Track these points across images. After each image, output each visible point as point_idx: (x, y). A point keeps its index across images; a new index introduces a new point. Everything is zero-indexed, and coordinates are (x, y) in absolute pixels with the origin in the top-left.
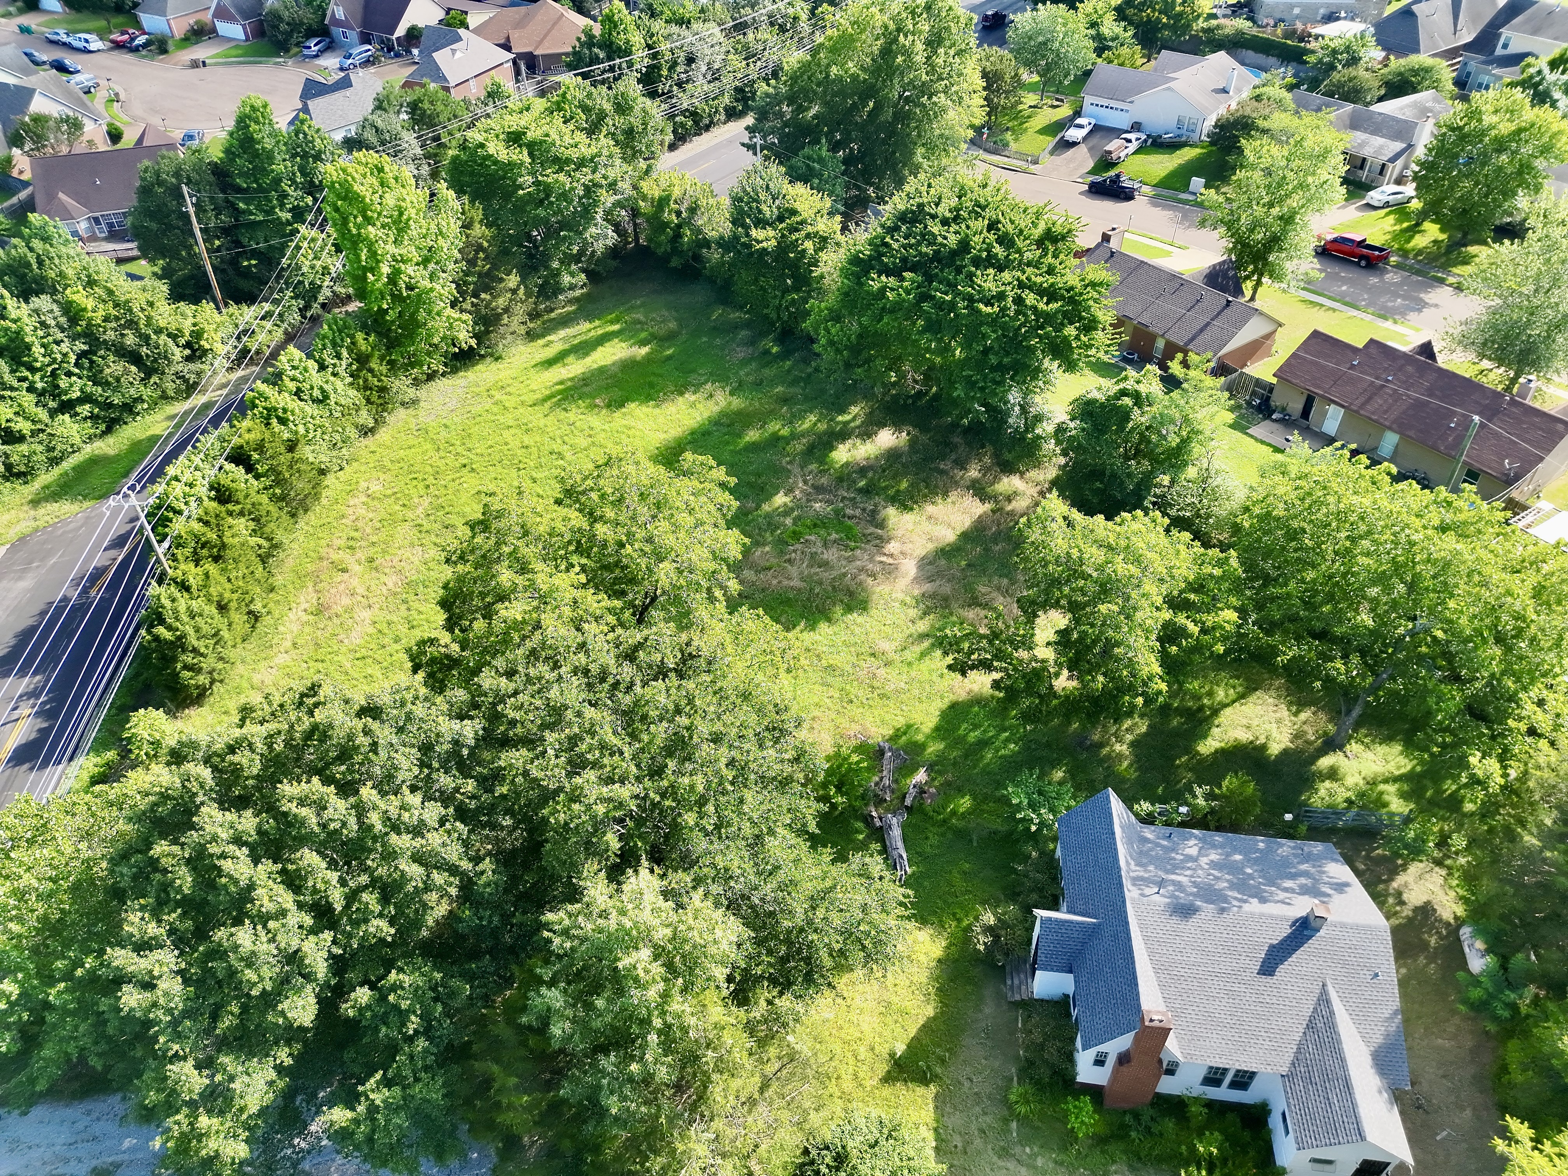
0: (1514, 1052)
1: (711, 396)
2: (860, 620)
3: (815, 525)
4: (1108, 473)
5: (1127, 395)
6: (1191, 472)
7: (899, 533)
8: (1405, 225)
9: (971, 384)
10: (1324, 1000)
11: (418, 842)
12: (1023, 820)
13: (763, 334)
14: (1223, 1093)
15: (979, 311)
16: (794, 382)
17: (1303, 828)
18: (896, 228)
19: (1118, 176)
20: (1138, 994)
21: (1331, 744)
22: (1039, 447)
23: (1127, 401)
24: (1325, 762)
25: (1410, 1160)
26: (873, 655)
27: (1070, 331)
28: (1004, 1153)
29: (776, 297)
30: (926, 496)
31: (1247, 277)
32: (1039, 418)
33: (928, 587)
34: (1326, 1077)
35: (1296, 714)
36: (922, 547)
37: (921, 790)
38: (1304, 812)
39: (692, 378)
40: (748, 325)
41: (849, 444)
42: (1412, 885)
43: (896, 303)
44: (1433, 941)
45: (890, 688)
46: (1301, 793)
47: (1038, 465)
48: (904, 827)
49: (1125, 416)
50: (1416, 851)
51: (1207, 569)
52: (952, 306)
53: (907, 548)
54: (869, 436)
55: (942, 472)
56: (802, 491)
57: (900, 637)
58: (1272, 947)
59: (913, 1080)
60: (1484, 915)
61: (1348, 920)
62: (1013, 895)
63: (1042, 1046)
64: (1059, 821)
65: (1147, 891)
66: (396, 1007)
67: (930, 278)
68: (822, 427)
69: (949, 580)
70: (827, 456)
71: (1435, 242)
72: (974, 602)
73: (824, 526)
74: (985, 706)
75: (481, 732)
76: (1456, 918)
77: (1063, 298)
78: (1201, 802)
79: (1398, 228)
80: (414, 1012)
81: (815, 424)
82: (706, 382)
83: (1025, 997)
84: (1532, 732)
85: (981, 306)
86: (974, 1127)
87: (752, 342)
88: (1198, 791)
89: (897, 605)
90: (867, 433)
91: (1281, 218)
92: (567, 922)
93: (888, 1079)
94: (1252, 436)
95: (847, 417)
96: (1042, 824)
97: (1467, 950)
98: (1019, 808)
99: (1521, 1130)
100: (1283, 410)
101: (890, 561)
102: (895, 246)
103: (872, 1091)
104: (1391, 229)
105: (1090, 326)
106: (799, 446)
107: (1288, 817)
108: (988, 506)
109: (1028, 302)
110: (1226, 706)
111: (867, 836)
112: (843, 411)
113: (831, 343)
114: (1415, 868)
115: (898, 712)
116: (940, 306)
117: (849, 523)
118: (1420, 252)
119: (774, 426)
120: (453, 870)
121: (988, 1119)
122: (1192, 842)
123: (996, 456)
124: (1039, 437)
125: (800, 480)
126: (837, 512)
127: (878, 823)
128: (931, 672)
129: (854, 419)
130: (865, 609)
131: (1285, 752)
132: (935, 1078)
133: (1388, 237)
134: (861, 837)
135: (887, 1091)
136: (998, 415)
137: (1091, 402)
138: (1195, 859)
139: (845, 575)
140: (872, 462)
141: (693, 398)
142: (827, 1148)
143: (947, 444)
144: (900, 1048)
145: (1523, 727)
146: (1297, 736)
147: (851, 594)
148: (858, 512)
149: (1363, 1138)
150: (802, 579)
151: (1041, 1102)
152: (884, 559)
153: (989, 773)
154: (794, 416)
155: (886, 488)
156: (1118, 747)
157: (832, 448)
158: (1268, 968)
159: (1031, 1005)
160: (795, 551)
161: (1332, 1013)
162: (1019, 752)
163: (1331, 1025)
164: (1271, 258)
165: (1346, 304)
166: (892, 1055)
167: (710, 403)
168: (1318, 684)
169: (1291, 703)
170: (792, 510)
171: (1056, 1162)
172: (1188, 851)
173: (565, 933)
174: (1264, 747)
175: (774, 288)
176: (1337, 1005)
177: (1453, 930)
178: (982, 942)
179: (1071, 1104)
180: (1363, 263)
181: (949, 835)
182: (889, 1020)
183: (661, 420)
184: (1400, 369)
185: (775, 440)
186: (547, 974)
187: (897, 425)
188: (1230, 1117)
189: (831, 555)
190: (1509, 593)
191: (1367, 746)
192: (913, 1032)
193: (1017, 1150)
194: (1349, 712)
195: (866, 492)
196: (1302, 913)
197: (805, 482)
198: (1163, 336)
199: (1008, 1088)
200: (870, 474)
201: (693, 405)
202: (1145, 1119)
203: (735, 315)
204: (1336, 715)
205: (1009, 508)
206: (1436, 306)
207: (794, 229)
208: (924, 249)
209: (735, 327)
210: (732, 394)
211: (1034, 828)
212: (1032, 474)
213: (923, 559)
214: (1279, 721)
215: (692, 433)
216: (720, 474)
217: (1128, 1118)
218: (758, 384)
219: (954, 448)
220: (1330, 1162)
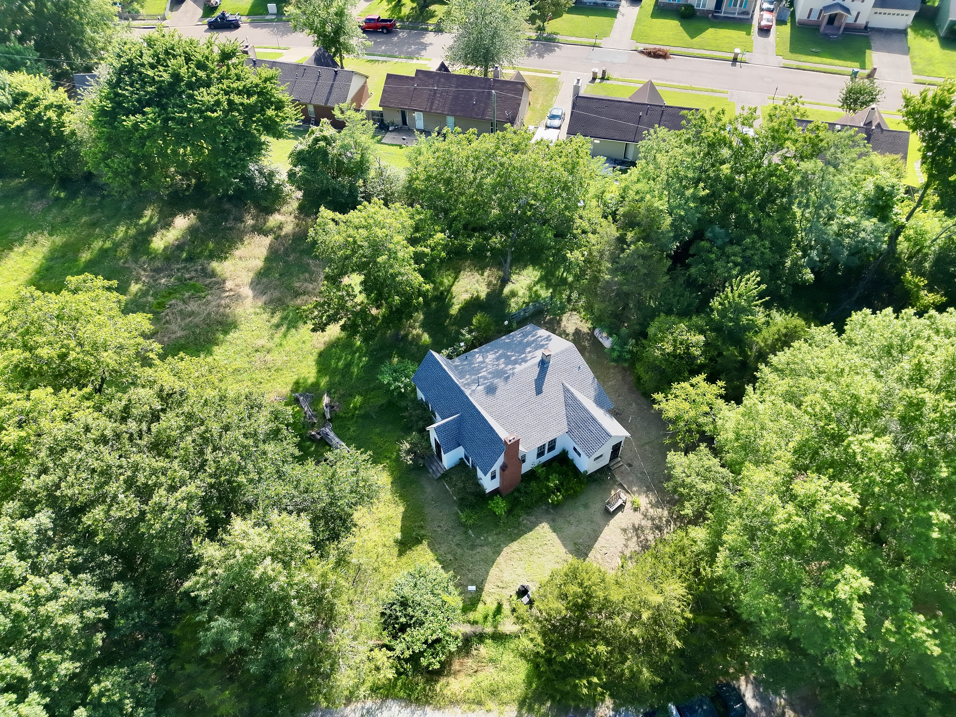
0: (640, 369)
1: (36, 242)
2: (236, 335)
3: (170, 294)
4: (331, 189)
5: (319, 140)
6: (372, 173)
7: (228, 275)
8: (393, 3)
9: (228, 166)
10: (566, 390)
11: (61, 601)
12: (395, 389)
13: (47, 188)
14: (547, 456)
15: (210, 118)
16: (93, 210)
17: (515, 325)
18: (119, 81)
19: (223, 14)
20: (497, 434)
21: (505, 281)
22: (282, 191)
23: (322, 144)
24: (507, 290)
25: (628, 435)
26: (257, 351)
27: (270, 112)
28: (473, 547)
29: (44, 158)
30: (230, 247)
31: (335, 55)
32: (271, 174)
33: (264, 298)
34: (584, 421)
35: (482, 275)
36: (247, 277)
37: (331, 406)
38: (511, 317)
39: (11, 236)
40: (31, 185)
41: (158, 235)
42: (567, 325)
43: (149, 130)
44: (586, 344)
45: (279, 364)
46: (505, 310)
47: (285, 202)
48: (333, 430)
49: (325, 153)
50: (563, 310)
51: (417, 217)
52: (190, 119)
53: (238, 281)
54: (170, 225)
55: (231, 229)
56: (147, 276)
57: (265, 333)
58: (536, 380)
59: (414, 545)
60: (601, 321)
61: (558, 351)
62: (407, 430)
63: (464, 487)
64: (413, 380)
65: (474, 388)
66: (112, 704)
67: (163, 107)
68: (132, 232)
69: (275, 289)
70: (148, 248)
71: (412, 9)
72: (297, 294)
73: (176, 291)
74: (337, 346)
75: (53, 515)
76: (590, 329)
77: (255, 93)
78: (468, 336)
79: (390, 6)
80: (127, 698)
81: (126, 232)
82: (26, 235)
83: (442, 472)
84: (584, 232)
85: (209, 114)
86: (454, 546)
87: (42, 196)
88: (463, 332)
89: (253, 316)
90: (167, 225)
91: (336, 14)
92: (202, 580)
93: (401, 553)
94: (385, 144)
95: (145, 220)
96: (405, 387)
97: (601, 340)
98: (389, 384)
99: (658, 396)
100: (393, 124)
101: (232, 293)
102: (127, 93)
103: (397, 565)
104: (387, 8)
105: (279, 106)
106: (125, 249)
107: (506, 323)
108: (270, 237)
109: (236, 101)
110: (452, 286)
111: (316, 447)
112: (140, 217)
113: (116, 173)
114: (565, 317)
115: (292, 374)
116: (181, 122)
117: (192, 282)
118: (408, 17)
119: (97, 244)
120: (97, 603)
121: (458, 538)
122: (477, 356)
123: (258, 206)
124: (279, 185)
125: (140, 270)
126: (179, 279)
127: (319, 437)
128: (296, 343)
129: (151, 218)
130: (235, 327)
131: (488, 295)
132: (423, 537)
133: (389, 13)
134: (313, 449)
135: (404, 559)
136: (249, 181)
137: (301, 152)
138: (483, 362)
139: (209, 314)
140: (182, 240)
141: (21, 249)
142: (394, 604)
143: (223, 211)
144: (398, 535)
145: (580, 231)
146: (489, 284)
147: (220, 323)
148: (193, 274)
149: (611, 436)
150: (183, 329)
151: (476, 513)
152: (227, 294)
153: (360, 379)
154: (107, 232)
155: (201, 252)
156: (414, 332)
157: (149, 242)
158: (539, 391)
159: (447, 475)
160: (167, 315)
161: (572, 394)
162: (369, 360)
163: (575, 399)
164: (342, 40)
165: (389, 56)
166: (396, 541)
167: (38, 248)
168: (489, 254)
169: (478, 270)
170: (148, 291)
171: (497, 534)
172: (478, 360)
173: (205, 586)
174: (478, 297)
175: (40, 152)
176: (572, 390)
177: (591, 335)
178: (409, 460)
179: (491, 504)
180: (385, 31)
181: (360, 420)
182: (384, 527)
183: (6, 273)
184: (439, 81)
185: (104, 253)
186: (203, 617)
187: (184, 212)
188: (554, 464)
189: (193, 306)
190: (552, 169)
191: (519, 274)
192: (399, 524)
193: (478, 541)
194: (506, 261)
195: (190, 259)
196: (539, 359)
197: (145, 270)
198: (310, 103)
199: (459, 517)
200: (187, 248)
201: (24, 253)
202: (523, 489)
203: (15, 183)
204: (500, 265)
205: (283, 233)
206: (431, 44)
207: (32, 106)
208: (149, 89)
209: (21, 190)
210: (51, 235)
211: (403, 390)
212: (284, 209)
213: (251, 283)
214: (477, 281)
215: (38, 273)
216: (100, 282)
217: (516, 494)
218: (66, 222)
219: (229, 212)
220: (601, 456)
